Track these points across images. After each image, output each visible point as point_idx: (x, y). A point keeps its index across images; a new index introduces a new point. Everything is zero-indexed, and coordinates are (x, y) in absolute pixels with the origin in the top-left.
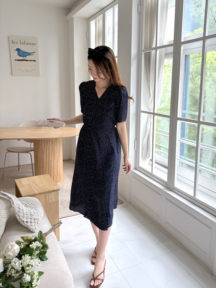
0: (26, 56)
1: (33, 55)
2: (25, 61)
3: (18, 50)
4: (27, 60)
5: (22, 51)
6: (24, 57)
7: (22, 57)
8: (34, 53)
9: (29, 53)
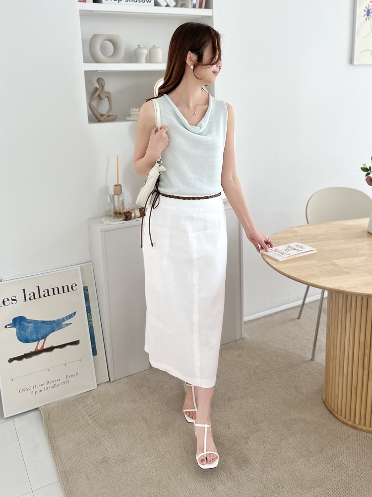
0: (44, 337)
1: (67, 325)
2: (43, 353)
3: (19, 322)
4: (51, 349)
5: (31, 321)
6: (38, 340)
7: (34, 341)
8: (70, 316)
9: (54, 321)
